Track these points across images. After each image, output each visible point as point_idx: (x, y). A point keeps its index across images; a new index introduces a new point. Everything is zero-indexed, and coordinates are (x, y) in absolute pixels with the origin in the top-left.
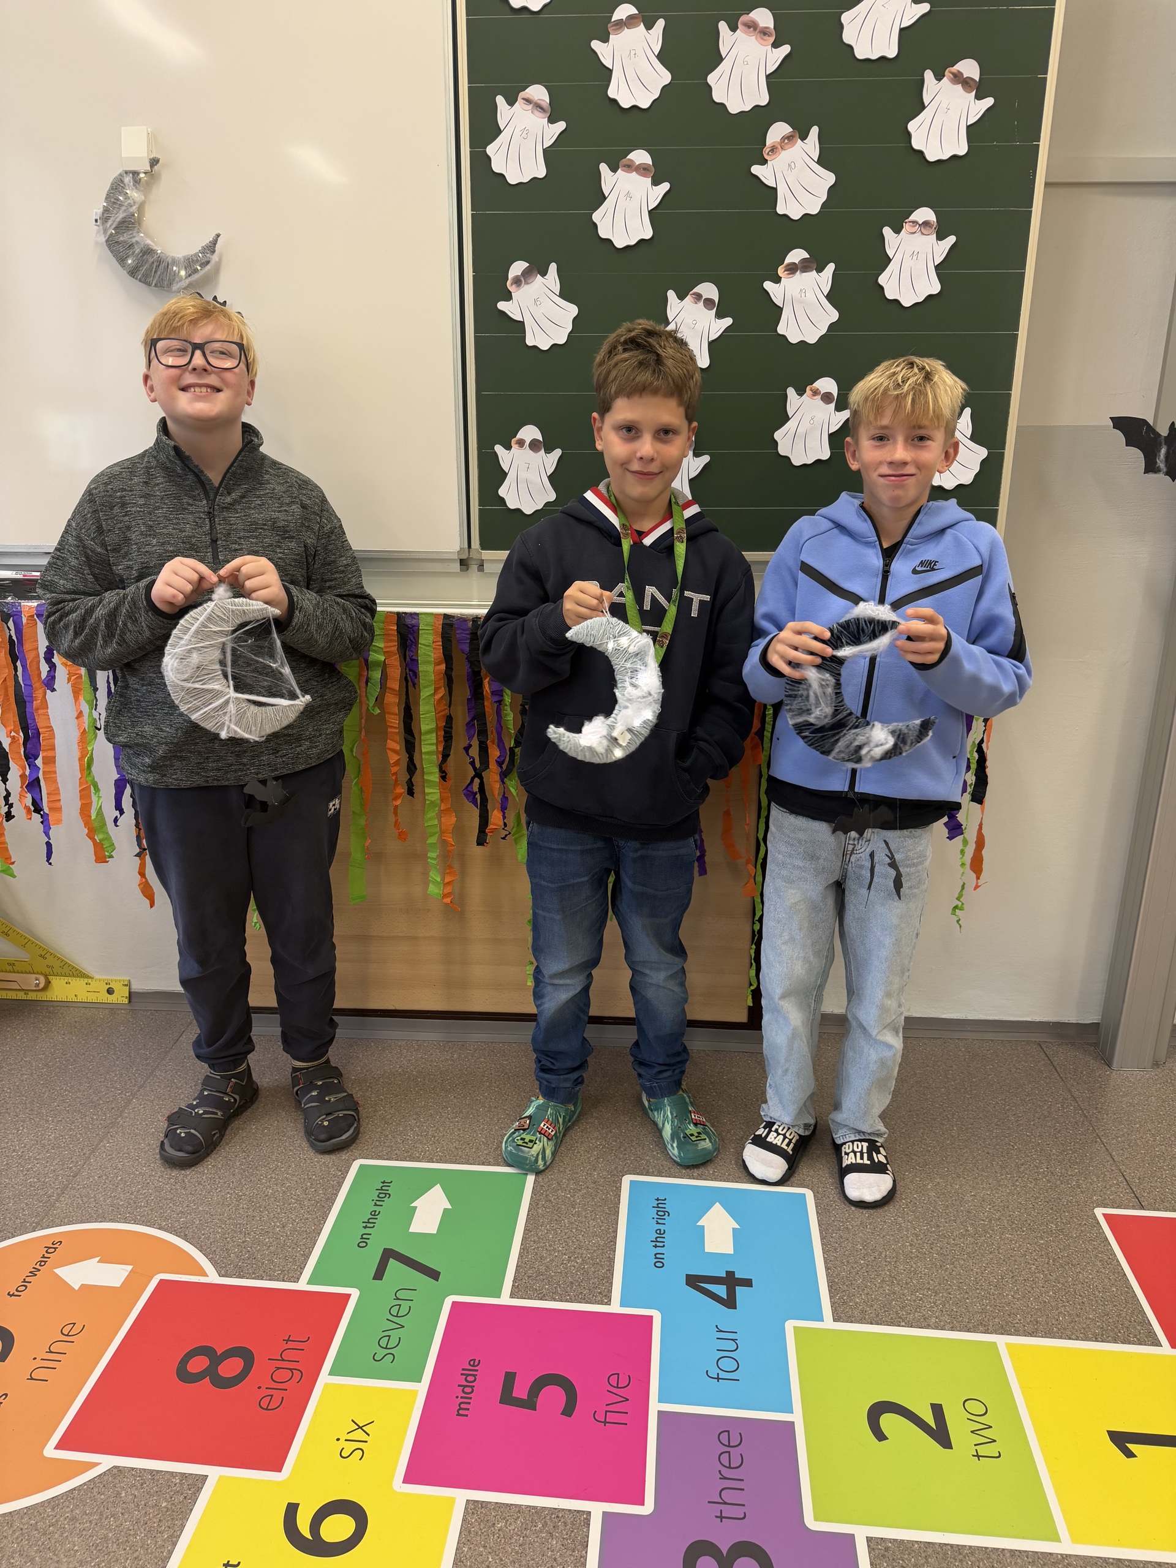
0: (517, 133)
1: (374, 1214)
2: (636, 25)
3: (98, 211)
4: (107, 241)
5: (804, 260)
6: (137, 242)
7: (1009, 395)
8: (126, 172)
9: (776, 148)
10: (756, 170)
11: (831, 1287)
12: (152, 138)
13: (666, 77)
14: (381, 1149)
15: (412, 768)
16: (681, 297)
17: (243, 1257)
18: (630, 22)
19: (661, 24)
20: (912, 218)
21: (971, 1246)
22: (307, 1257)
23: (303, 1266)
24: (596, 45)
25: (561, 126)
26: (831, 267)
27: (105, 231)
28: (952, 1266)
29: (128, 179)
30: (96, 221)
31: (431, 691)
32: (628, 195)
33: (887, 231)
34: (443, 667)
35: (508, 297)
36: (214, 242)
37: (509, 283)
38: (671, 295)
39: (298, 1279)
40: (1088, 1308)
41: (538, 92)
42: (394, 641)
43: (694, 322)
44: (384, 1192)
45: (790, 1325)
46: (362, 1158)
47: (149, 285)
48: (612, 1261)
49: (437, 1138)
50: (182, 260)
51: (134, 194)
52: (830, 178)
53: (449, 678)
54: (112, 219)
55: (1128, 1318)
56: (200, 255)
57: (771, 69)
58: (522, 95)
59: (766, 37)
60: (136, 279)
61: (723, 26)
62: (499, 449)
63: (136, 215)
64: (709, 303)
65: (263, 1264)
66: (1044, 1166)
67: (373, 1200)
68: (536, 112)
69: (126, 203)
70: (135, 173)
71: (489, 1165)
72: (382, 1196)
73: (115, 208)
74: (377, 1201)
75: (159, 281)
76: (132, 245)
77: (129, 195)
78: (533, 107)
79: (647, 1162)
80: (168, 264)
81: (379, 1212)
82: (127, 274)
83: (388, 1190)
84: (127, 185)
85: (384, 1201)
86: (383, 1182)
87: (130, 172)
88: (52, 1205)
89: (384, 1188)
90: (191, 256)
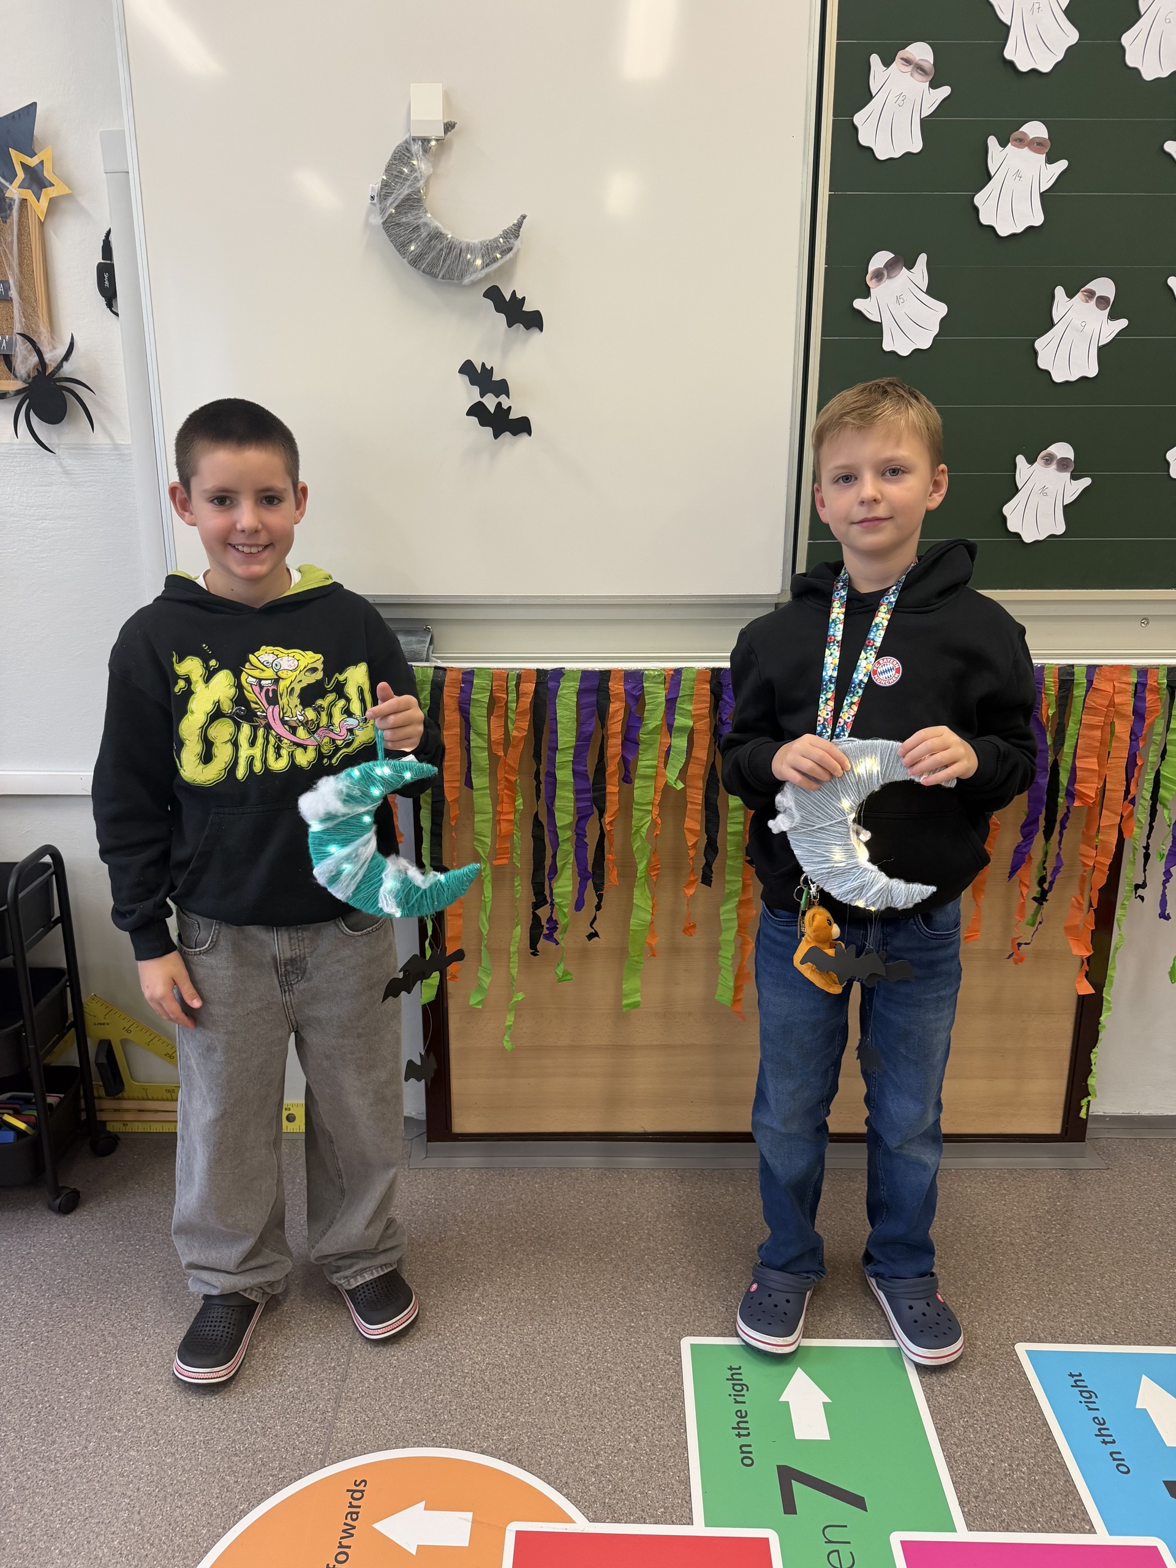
0: (892, 98)
1: (741, 1415)
3: (374, 185)
4: (384, 223)
6: (425, 224)
8: (414, 139)
10: (1169, 146)
12: (447, 97)
13: (1072, 36)
14: (705, 1321)
15: (712, 850)
16: (1071, 294)
17: (606, 1490)
25: (945, 91)
27: (383, 210)
29: (416, 148)
30: (372, 198)
32: (1018, 174)
35: (866, 293)
36: (519, 225)
37: (868, 277)
38: (1059, 291)
39: (691, 1519)
41: (921, 51)
42: (706, 702)
43: (1083, 324)
44: (738, 1383)
46: (689, 1335)
47: (435, 276)
50: (479, 246)
51: (421, 165)
54: (393, 196)
56: (501, 240)
58: (901, 54)
60: (419, 269)
63: (422, 192)
64: (1102, 302)
67: (730, 1395)
68: (916, 75)
69: (412, 177)
70: (425, 140)
71: (846, 1338)
72: (738, 1388)
73: (397, 182)
74: (735, 1395)
75: (447, 271)
76: (418, 227)
77: (416, 166)
78: (913, 68)
79: (1032, 1322)
80: (461, 250)
81: (746, 1411)
82: (407, 263)
83: (741, 1380)
84: (414, 155)
85: (743, 1396)
86: (731, 1369)
87: (419, 139)
88: (332, 1425)
89: (735, 1377)
90: (490, 241)
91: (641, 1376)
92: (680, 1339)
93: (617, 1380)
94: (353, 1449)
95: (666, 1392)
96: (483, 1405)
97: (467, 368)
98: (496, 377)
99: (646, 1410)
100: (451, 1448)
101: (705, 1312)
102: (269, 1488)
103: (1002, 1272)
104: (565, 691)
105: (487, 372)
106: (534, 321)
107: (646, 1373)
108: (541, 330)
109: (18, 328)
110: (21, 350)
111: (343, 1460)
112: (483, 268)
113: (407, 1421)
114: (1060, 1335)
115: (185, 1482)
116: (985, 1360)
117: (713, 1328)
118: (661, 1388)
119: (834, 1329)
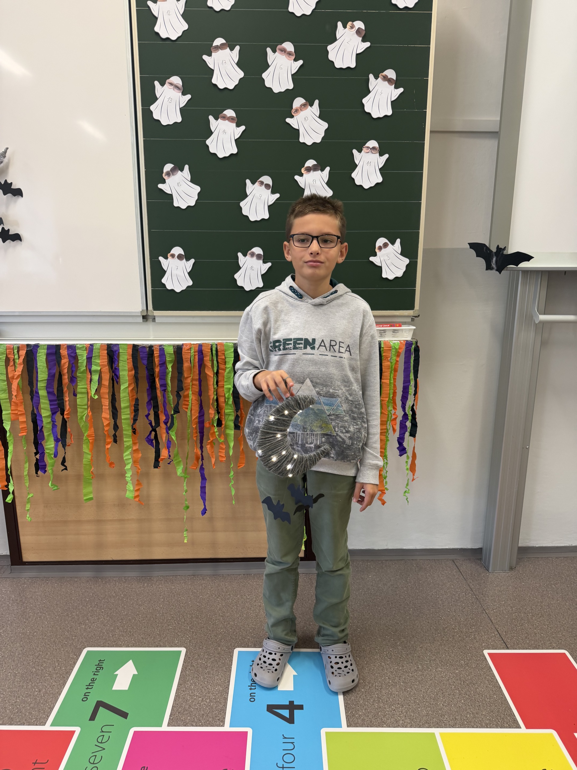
0: (166, 100)
1: (93, 680)
2: (226, 49)
5: (314, 165)
7: (419, 232)
9: (298, 110)
10: (288, 120)
11: (346, 707)
13: (241, 74)
14: (100, 641)
15: (116, 427)
16: (253, 183)
17: (14, 712)
18: (222, 47)
19: (237, 48)
20: (367, 145)
21: (421, 677)
22: (52, 709)
23: (49, 715)
24: (205, 57)
25: (189, 97)
26: (328, 169)
28: (410, 689)
31: (126, 385)
32: (224, 132)
33: (355, 151)
34: (133, 372)
35: (164, 182)
36: (5, 152)
37: (164, 175)
38: (248, 182)
39: (45, 723)
40: (482, 709)
41: (176, 80)
42: (106, 359)
43: (261, 196)
44: (99, 667)
45: (324, 731)
46: (89, 647)
48: (226, 699)
49: (132, 633)
52: (325, 125)
53: (136, 379)
55: (503, 713)
57: (294, 72)
58: (168, 81)
59: (291, 56)
61: (269, 50)
62: (161, 259)
64: (267, 186)
65: (25, 715)
66: (457, 628)
67: (93, 673)
68: (175, 90)
71: (161, 647)
72: (98, 669)
74: (95, 672)
78: (174, 87)
79: (249, 639)
81: (96, 678)
83: (102, 665)
85: (99, 672)
86: (100, 661)
89: (100, 664)
91: (57, 664)
92: (84, 648)
93: (45, 666)
95: (64, 671)
99: (51, 679)
101: (102, 637)
104: (40, 354)
106: (18, 193)
107: (60, 663)
108: (22, 197)
116: (217, 655)
118: (63, 669)
119: (157, 643)
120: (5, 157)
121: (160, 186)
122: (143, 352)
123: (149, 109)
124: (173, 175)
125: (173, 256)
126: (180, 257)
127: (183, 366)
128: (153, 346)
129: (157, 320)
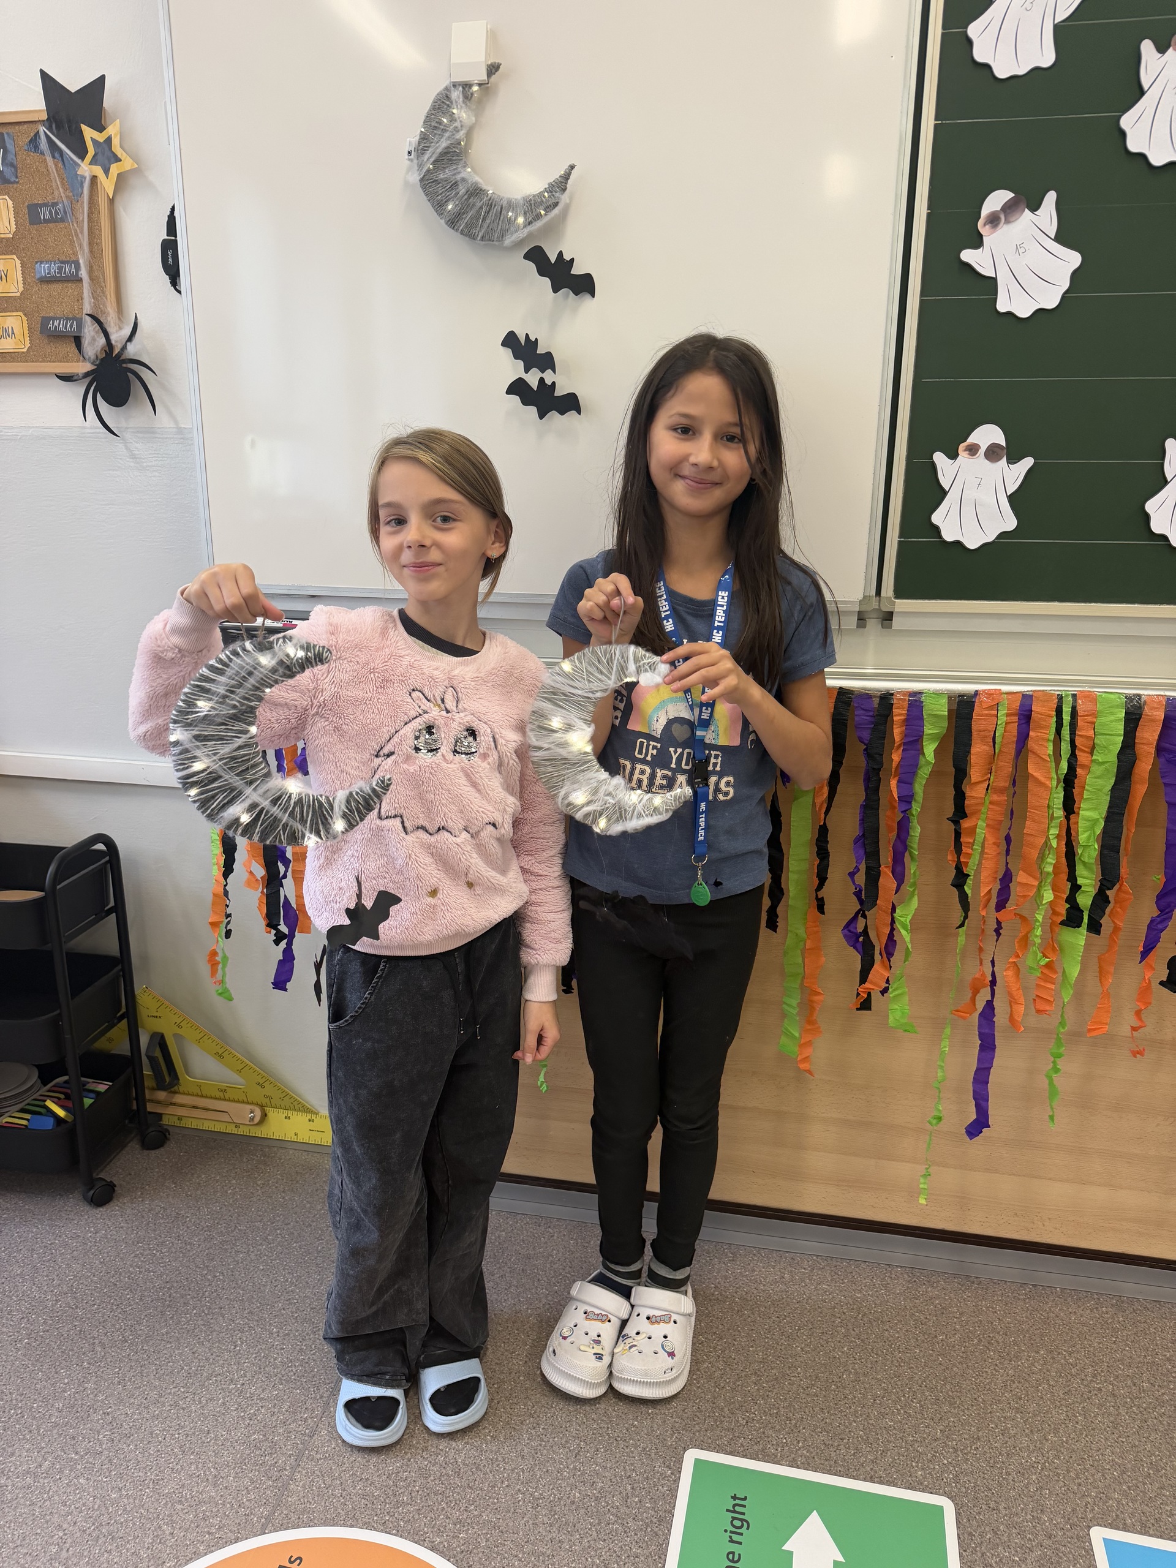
0: (1017, 3)
1: (733, 1559)
3: (412, 138)
4: (421, 180)
6: (463, 180)
8: (454, 85)
12: (493, 37)
15: (777, 892)
27: (420, 166)
29: (456, 95)
30: (410, 153)
35: (978, 243)
36: (566, 177)
37: (980, 223)
44: (738, 1518)
46: (696, 1447)
47: (473, 237)
49: (793, 1423)
50: (522, 202)
51: (462, 113)
54: (431, 150)
56: (546, 194)
60: (457, 230)
62: (939, 458)
63: (462, 143)
67: (726, 1531)
69: (451, 127)
70: (466, 85)
71: (881, 1482)
72: (737, 1523)
73: (436, 134)
74: (731, 1532)
75: (487, 233)
76: (456, 184)
77: (456, 116)
79: (1119, 1502)
80: (502, 208)
81: (739, 1555)
82: (444, 224)
83: (743, 1514)
84: (454, 102)
85: (741, 1534)
86: (734, 1497)
87: (459, 85)
88: (286, 1486)
89: (737, 1509)
90: (534, 196)
91: (629, 1487)
92: (685, 1450)
93: (602, 1488)
94: (299, 1518)
95: (653, 1513)
96: (448, 1491)
97: (510, 340)
98: (541, 350)
99: (625, 1532)
100: (401, 1537)
101: (721, 1422)
102: (202, 1548)
103: (1093, 1429)
105: (532, 344)
106: (585, 285)
107: (636, 1485)
108: (593, 296)
109: (87, 308)
110: (90, 330)
111: (286, 1529)
112: (525, 226)
113: (364, 1496)
114: (1153, 1525)
115: (122, 1523)
116: (1047, 1542)
117: (726, 1442)
118: (649, 1508)
119: (868, 1469)
120: (564, 190)
121: (967, 256)
122: (863, 709)
123: (966, 32)
124: (1007, 222)
125: (973, 450)
126: (993, 452)
127: (969, 752)
128: (892, 694)
129: (896, 622)
